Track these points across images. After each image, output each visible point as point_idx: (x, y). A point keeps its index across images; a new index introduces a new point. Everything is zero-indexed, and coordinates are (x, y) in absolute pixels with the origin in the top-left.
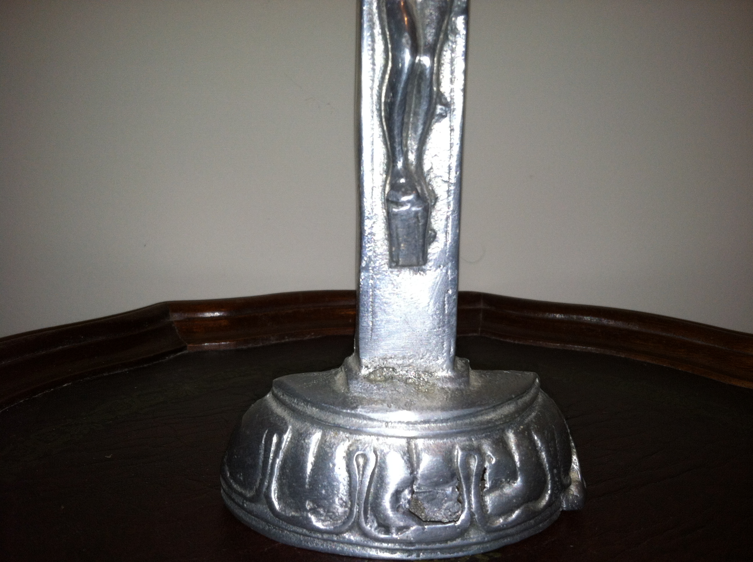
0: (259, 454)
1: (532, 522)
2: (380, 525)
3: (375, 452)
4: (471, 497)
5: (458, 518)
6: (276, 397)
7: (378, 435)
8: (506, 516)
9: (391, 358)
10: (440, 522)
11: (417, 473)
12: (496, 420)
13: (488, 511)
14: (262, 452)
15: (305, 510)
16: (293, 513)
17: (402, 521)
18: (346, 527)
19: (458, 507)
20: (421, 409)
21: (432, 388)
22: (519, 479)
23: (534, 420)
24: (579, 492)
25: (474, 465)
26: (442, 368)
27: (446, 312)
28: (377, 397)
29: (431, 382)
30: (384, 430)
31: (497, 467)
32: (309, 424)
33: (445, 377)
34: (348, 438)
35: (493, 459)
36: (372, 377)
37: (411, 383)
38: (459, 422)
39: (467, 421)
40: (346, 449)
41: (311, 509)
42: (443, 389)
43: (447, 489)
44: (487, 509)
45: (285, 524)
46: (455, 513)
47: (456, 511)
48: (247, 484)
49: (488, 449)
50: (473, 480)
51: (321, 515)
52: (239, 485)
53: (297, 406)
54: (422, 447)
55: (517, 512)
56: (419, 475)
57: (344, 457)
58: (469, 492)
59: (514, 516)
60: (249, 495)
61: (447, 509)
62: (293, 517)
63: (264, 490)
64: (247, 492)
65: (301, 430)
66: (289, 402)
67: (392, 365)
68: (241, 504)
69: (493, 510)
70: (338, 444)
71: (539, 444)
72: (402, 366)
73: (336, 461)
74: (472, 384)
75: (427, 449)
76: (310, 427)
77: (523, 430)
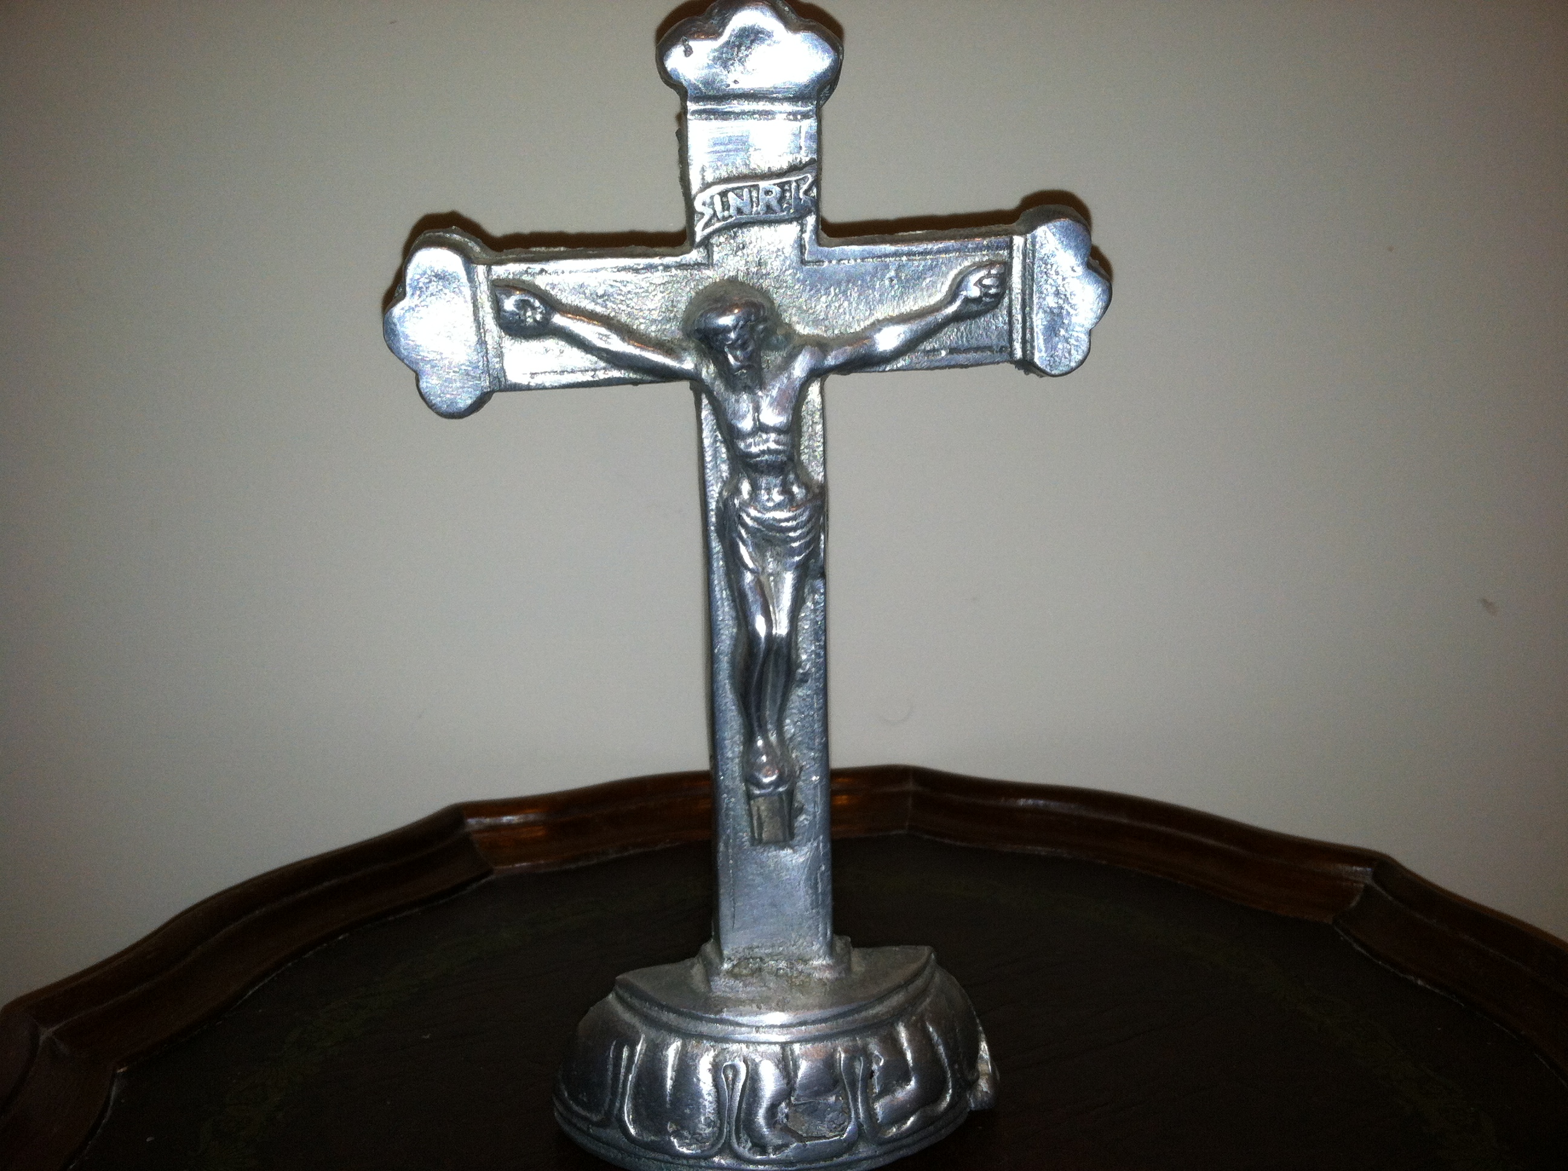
0: (607, 1070)
1: (931, 1128)
2: (754, 1145)
3: (745, 1061)
4: (858, 1105)
5: (844, 1130)
6: (621, 999)
7: (748, 1043)
8: (899, 1124)
9: (758, 947)
10: (825, 1137)
11: (795, 1082)
12: (882, 1015)
13: (878, 1119)
14: (610, 1067)
15: (667, 1133)
16: (653, 1138)
17: (780, 1139)
18: (716, 1149)
19: (843, 1117)
20: (796, 1009)
21: (808, 980)
22: (913, 1083)
23: (929, 1008)
24: (990, 1087)
25: (859, 1068)
26: (818, 955)
27: (820, 891)
28: (743, 996)
29: (805, 971)
30: (754, 1036)
31: (885, 1069)
32: (665, 1033)
33: (823, 965)
34: (712, 1046)
35: (881, 1060)
36: (736, 970)
37: (782, 976)
38: (840, 1021)
39: (850, 1018)
40: (712, 1059)
41: (674, 1132)
42: (820, 980)
43: (830, 1098)
44: (877, 1117)
45: (643, 1150)
46: (840, 1125)
47: (842, 1122)
48: (593, 1105)
49: (875, 1049)
50: (860, 1086)
51: (686, 1138)
52: (582, 1107)
53: (649, 1011)
54: (799, 1053)
55: (912, 1119)
56: (797, 1085)
57: (710, 1070)
58: (855, 1100)
59: (909, 1123)
60: (595, 1118)
61: (832, 1121)
62: (652, 1141)
63: (615, 1112)
64: (594, 1116)
65: (657, 1040)
66: (639, 1007)
67: (759, 955)
68: (585, 1129)
69: (883, 1118)
70: (702, 1055)
71: (935, 1037)
72: (771, 956)
73: (701, 1076)
74: (854, 970)
75: (806, 1055)
76: (668, 1036)
77: (916, 1022)
